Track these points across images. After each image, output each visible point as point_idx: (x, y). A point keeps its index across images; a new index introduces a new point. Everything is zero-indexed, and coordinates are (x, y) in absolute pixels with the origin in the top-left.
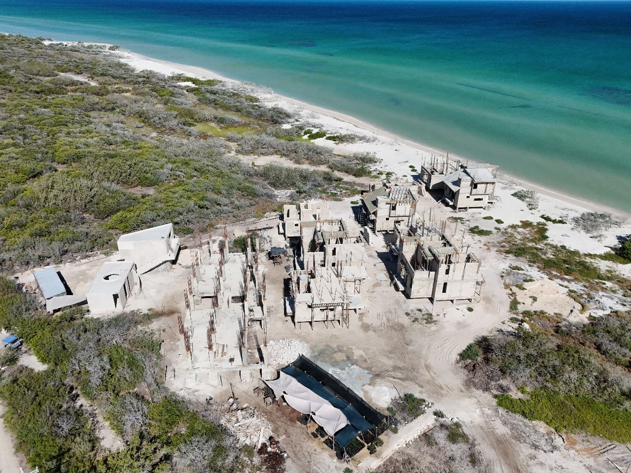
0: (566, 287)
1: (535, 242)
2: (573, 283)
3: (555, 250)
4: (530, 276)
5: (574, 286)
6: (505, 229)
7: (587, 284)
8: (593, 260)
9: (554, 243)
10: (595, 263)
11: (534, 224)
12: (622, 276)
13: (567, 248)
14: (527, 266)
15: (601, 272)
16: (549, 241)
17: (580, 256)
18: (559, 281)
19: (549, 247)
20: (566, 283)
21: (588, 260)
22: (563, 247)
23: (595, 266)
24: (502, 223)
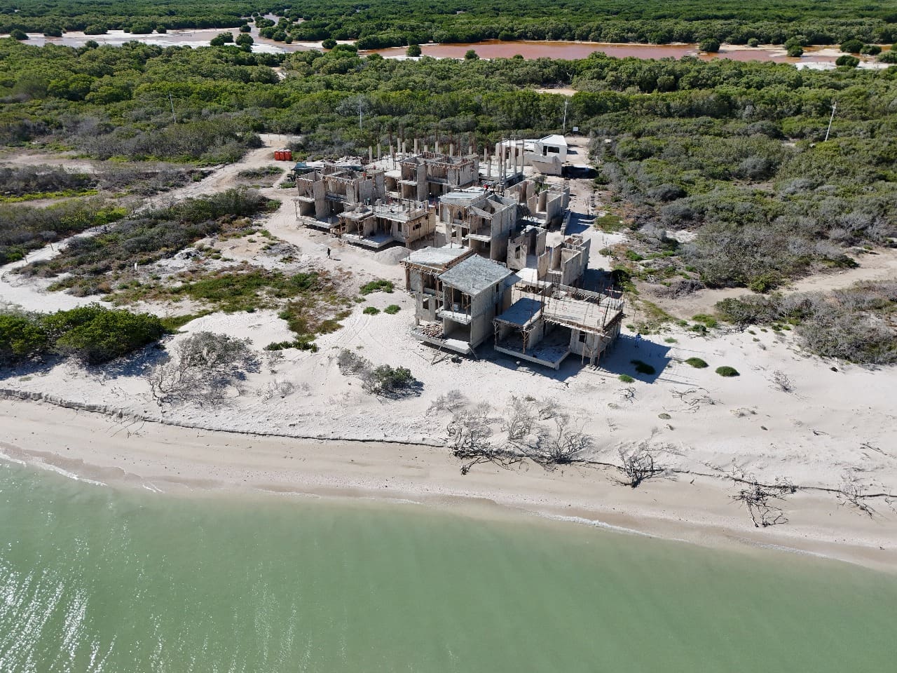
0: (225, 260)
1: (294, 304)
2: (219, 268)
3: (259, 303)
4: (268, 256)
5: (218, 265)
6: (350, 306)
7: (203, 274)
8: (202, 308)
9: (266, 312)
10: (198, 306)
11: (318, 334)
12: (160, 302)
13: (245, 312)
14: (279, 267)
15: (188, 296)
16: (275, 313)
17: (222, 307)
18: (235, 264)
19: (271, 305)
20: (227, 264)
21: (209, 307)
22: (252, 311)
23: (197, 301)
24: (365, 312)
